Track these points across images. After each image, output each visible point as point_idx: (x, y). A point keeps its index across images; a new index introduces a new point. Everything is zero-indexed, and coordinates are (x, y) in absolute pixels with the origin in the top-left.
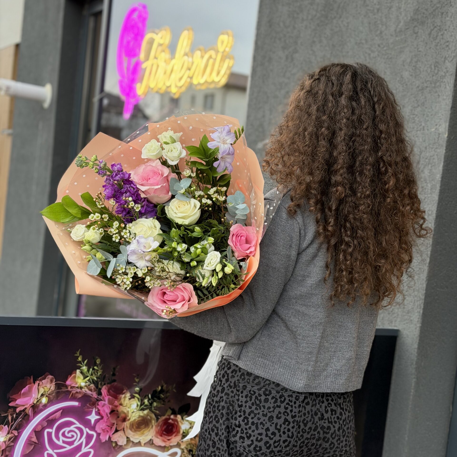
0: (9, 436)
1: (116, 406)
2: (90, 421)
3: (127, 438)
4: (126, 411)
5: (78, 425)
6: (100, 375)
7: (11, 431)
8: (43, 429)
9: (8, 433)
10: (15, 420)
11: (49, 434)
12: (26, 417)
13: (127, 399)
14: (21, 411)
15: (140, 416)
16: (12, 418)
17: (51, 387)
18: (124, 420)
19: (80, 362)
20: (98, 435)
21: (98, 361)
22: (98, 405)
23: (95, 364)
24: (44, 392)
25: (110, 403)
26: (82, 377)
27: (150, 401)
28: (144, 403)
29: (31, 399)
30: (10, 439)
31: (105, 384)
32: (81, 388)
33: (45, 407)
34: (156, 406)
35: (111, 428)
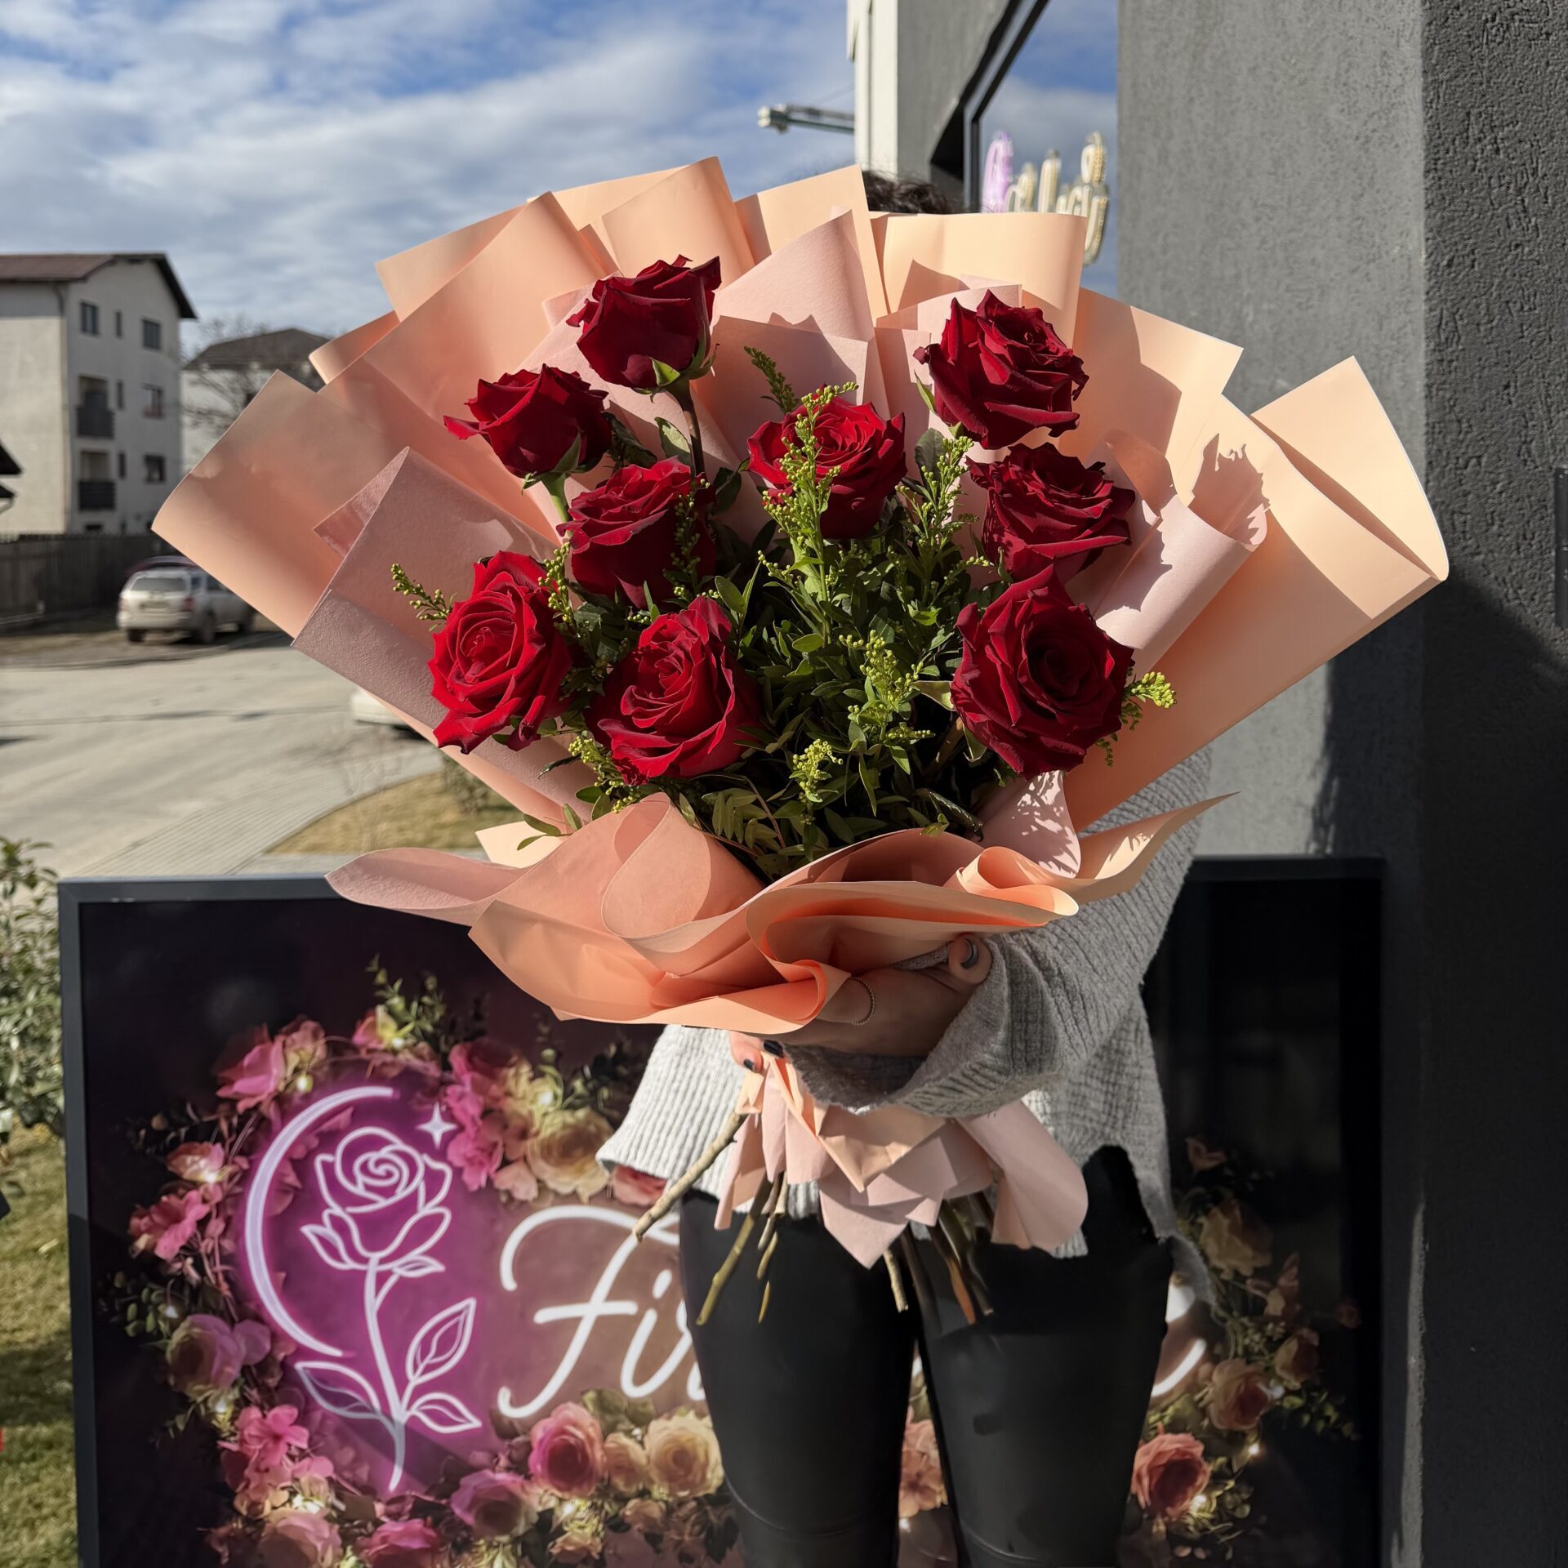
0: (229, 1169)
1: (497, 1099)
2: (428, 1137)
3: (539, 1181)
4: (524, 1112)
5: (400, 1145)
6: (441, 1018)
7: (230, 1158)
8: (311, 1154)
9: (226, 1162)
10: (239, 1130)
11: (328, 1168)
12: (264, 1124)
13: (524, 1079)
14: (249, 1112)
15: (565, 1126)
16: (230, 1126)
17: (315, 1051)
18: (524, 1134)
19: (382, 987)
20: (458, 1172)
21: (431, 983)
22: (446, 1095)
23: (424, 991)
24: (301, 1062)
25: (478, 1089)
26: (392, 1025)
27: (590, 1085)
28: (573, 1091)
29: (268, 1081)
30: (231, 1178)
31: (456, 1042)
32: (394, 1052)
33: (308, 1099)
34: (609, 1097)
35: (491, 1155)
